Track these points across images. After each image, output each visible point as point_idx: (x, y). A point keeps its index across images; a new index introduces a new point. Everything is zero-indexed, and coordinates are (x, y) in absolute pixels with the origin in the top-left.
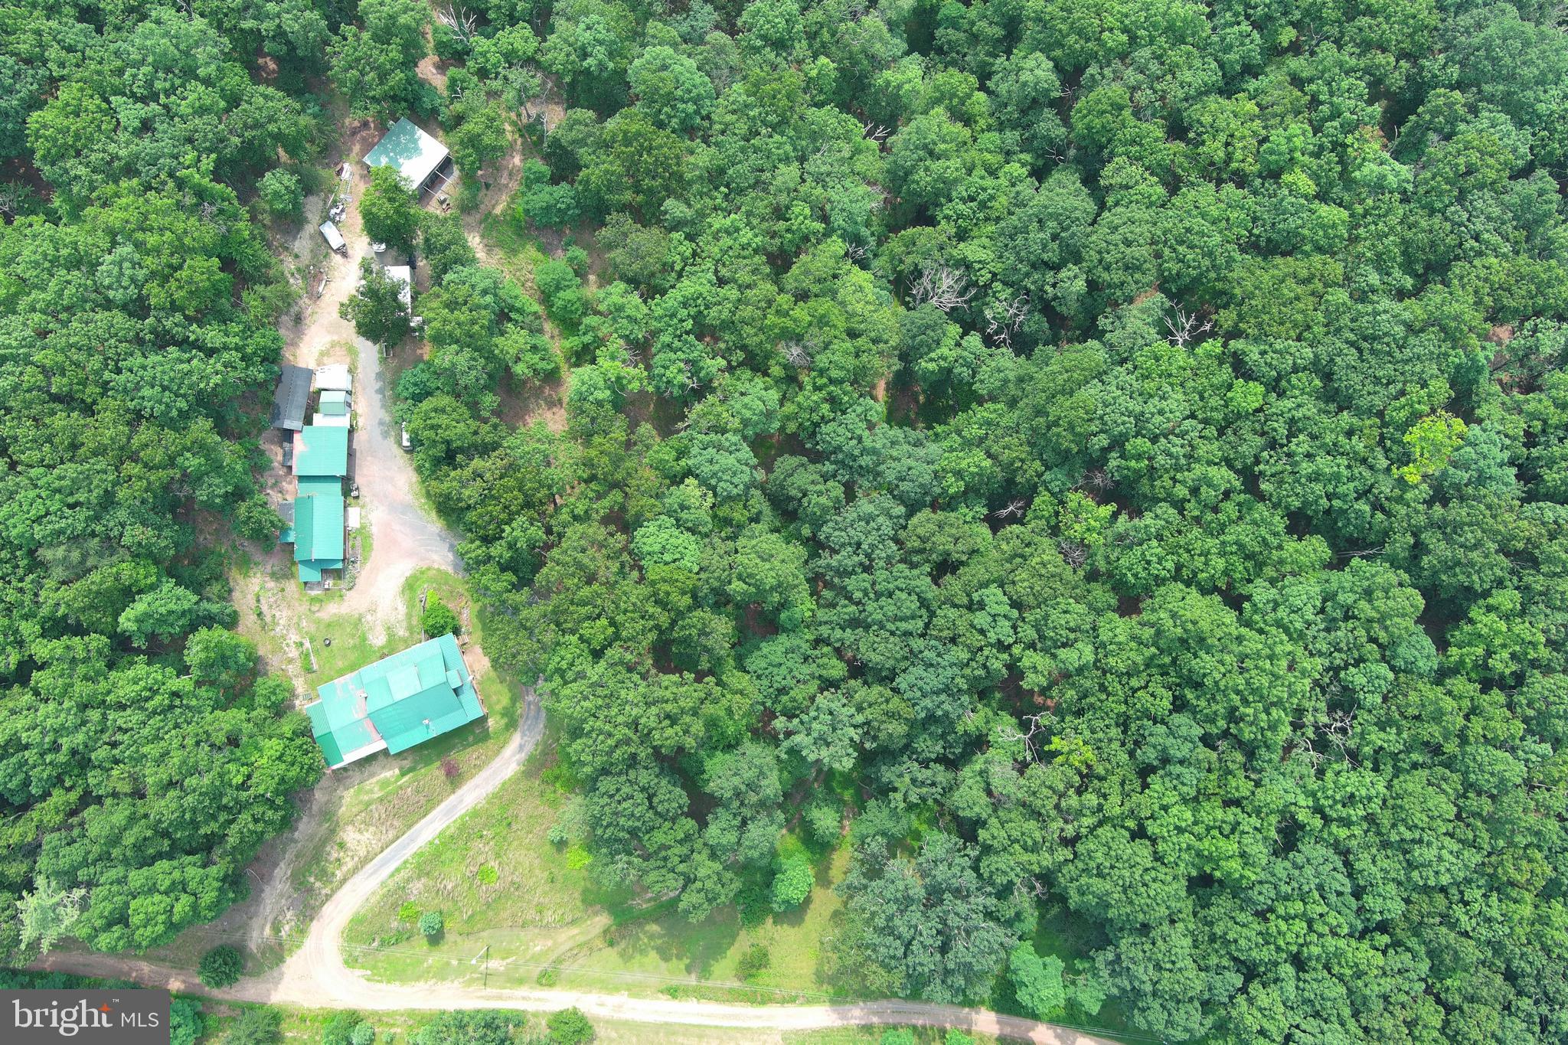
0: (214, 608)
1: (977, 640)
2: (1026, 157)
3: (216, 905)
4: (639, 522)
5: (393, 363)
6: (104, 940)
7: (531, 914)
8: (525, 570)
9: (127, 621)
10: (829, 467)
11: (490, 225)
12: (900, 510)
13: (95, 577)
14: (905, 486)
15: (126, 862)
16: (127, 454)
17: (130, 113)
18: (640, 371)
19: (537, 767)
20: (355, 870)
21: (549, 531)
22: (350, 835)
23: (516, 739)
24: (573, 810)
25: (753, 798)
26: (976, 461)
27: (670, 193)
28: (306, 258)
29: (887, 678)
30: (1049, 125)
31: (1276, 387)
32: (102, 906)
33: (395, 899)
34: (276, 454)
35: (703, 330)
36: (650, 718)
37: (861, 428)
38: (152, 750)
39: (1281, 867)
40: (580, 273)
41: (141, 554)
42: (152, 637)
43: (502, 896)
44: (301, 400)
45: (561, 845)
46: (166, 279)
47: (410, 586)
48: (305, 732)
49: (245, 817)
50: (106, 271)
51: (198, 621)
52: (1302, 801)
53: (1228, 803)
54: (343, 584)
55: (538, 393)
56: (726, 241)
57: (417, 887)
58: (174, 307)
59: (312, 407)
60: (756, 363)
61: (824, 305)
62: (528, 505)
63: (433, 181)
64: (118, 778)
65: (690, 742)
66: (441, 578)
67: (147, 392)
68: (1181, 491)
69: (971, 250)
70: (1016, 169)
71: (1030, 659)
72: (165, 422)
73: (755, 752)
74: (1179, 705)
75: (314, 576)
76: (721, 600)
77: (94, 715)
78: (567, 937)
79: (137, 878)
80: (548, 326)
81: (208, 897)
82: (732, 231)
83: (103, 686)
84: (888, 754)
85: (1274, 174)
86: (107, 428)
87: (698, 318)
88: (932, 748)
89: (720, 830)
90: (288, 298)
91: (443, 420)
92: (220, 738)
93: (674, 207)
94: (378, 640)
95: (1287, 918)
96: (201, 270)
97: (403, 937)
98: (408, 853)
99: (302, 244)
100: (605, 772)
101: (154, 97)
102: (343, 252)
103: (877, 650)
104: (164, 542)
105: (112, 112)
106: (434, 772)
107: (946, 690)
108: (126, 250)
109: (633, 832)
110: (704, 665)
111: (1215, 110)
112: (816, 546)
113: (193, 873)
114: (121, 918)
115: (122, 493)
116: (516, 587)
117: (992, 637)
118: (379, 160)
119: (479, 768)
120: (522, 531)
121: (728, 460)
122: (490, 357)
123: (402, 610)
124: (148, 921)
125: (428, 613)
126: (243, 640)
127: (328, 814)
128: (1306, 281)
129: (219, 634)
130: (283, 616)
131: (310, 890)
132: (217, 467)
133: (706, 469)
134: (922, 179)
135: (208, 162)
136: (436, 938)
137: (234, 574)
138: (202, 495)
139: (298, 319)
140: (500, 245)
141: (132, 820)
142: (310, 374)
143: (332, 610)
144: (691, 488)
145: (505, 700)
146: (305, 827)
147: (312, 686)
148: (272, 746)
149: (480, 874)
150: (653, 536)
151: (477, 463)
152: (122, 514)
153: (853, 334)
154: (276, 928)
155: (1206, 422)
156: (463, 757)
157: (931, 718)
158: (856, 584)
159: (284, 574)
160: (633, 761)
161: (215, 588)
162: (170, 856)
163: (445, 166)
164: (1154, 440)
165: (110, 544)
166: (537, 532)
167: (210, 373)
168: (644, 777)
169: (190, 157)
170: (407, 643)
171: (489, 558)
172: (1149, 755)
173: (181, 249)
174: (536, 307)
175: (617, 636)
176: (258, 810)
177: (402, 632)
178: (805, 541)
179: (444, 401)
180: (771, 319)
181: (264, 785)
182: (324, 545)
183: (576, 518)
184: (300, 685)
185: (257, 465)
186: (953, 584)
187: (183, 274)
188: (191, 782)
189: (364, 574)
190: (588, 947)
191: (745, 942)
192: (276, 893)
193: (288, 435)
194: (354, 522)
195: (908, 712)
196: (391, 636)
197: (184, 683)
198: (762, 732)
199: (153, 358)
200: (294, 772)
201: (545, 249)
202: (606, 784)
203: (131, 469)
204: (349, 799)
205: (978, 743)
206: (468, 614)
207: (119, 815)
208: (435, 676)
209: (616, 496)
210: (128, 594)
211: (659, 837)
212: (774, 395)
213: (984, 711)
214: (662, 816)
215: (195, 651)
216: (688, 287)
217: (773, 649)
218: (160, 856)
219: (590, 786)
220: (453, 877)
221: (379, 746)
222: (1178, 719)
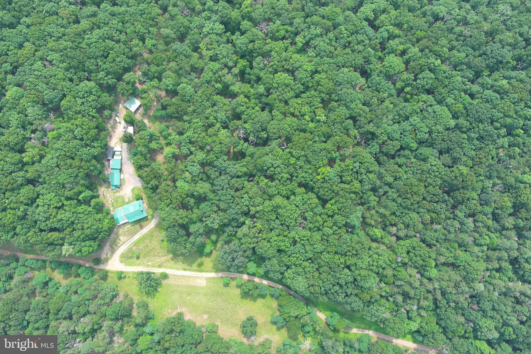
0: (95, 194)
1: (241, 204)
2: (260, 105)
3: (96, 250)
4: (177, 180)
5: (130, 146)
6: (77, 255)
7: (157, 254)
8: (155, 189)
9: (80, 197)
10: (216, 169)
11: (149, 117)
12: (230, 178)
13: (75, 190)
14: (231, 173)
15: (80, 241)
16: (80, 167)
17: (79, 101)
18: (178, 150)
19: (159, 226)
20: (122, 244)
21: (159, 182)
22: (121, 238)
23: (154, 220)
24: (164, 233)
25: (198, 233)
26: (245, 169)
27: (185, 114)
28: (112, 124)
29: (225, 211)
30: (264, 99)
31: (298, 159)
32: (77, 248)
33: (130, 250)
34: (106, 163)
35: (191, 142)
36: (177, 218)
37: (222, 162)
38: (86, 221)
39: (292, 248)
40: (168, 127)
41: (83, 185)
42: (84, 200)
43: (151, 250)
44: (112, 153)
45: (163, 241)
46: (87, 134)
47: (133, 190)
48: (113, 218)
49: (102, 234)
50: (76, 132)
51: (93, 197)
52: (297, 236)
53: (284, 236)
54: (120, 190)
55: (159, 151)
56: (196, 124)
57: (134, 248)
58: (88, 139)
59: (114, 155)
60: (202, 148)
61: (214, 138)
62: (155, 177)
63: (138, 109)
64: (79, 226)
65: (185, 223)
66: (139, 189)
67: (84, 156)
68: (280, 178)
69: (246, 126)
70: (257, 108)
71: (252, 208)
72: (87, 161)
73: (199, 224)
74: (277, 218)
75: (114, 188)
76: (193, 196)
77: (75, 215)
78: (164, 259)
79: (83, 244)
80: (161, 138)
81: (95, 248)
82: (197, 123)
83: (76, 209)
84: (225, 225)
85: (303, 115)
86: (76, 162)
87: (190, 140)
88: (235, 224)
89: (191, 239)
90: (109, 133)
91: (139, 161)
92: (98, 219)
93: (185, 118)
94: (127, 200)
95: (293, 257)
96: (94, 132)
97: (131, 257)
98: (132, 241)
99: (112, 122)
100: (169, 227)
101: (84, 98)
102: (120, 123)
103: (222, 206)
104: (86, 183)
105: (76, 101)
106: (137, 226)
107: (237, 213)
108: (79, 129)
109: (175, 238)
110: (189, 208)
111: (293, 102)
112: (213, 184)
113: (93, 243)
114: (80, 251)
115: (80, 174)
116: (153, 193)
117: (245, 204)
118: (127, 105)
119: (146, 226)
120: (154, 182)
121: (195, 169)
122: (148, 148)
123: (131, 195)
124: (85, 252)
125: (136, 195)
126: (101, 200)
127: (117, 234)
128: (305, 139)
129: (97, 200)
130: (108, 195)
131: (113, 248)
132: (96, 168)
133: (190, 171)
134: (238, 110)
135: (94, 111)
136: (138, 258)
137: (99, 187)
138: (94, 174)
139: (111, 136)
140: (152, 121)
141: (82, 234)
142: (113, 148)
143: (118, 194)
144: (187, 174)
145: (152, 213)
146: (112, 236)
147: (114, 209)
148: (107, 221)
149: (147, 246)
150: (179, 184)
151: (146, 169)
152: (79, 178)
153: (221, 143)
154: (107, 255)
155: (285, 165)
156: (143, 223)
157: (233, 219)
158: (220, 192)
159: (108, 187)
160: (174, 226)
161: (95, 190)
162: (88, 240)
163: (140, 106)
164: (275, 168)
165: (77, 183)
166: (156, 183)
167: (95, 151)
168: (176, 229)
169: (91, 110)
170: (132, 201)
171: (147, 187)
172: (271, 227)
173: (89, 128)
174: (159, 135)
175: (171, 203)
176: (104, 232)
177: (131, 199)
178: (211, 183)
179: (140, 156)
180: (204, 141)
181: (106, 228)
182: (116, 182)
183: (164, 180)
184: (111, 209)
185: (103, 166)
186: (238, 194)
187: (90, 133)
188: (93, 227)
189: (124, 187)
190: (168, 261)
191: (199, 260)
192: (107, 248)
193: (109, 160)
194: (122, 177)
195: (228, 217)
196: (129, 200)
197: (90, 209)
198: (201, 221)
199: (84, 149)
200: (111, 226)
201: (161, 122)
202: (169, 230)
203: (81, 170)
204: (121, 231)
205: (244, 223)
206: (144, 196)
207: (80, 233)
208: (138, 208)
209: (173, 175)
210: (80, 193)
211: (179, 240)
212: (204, 156)
213: (245, 217)
214: (181, 236)
215: (92, 203)
216: (188, 134)
217: (203, 205)
218: (87, 240)
219: (167, 230)
220: (141, 246)
221: (127, 221)
222: (277, 220)
